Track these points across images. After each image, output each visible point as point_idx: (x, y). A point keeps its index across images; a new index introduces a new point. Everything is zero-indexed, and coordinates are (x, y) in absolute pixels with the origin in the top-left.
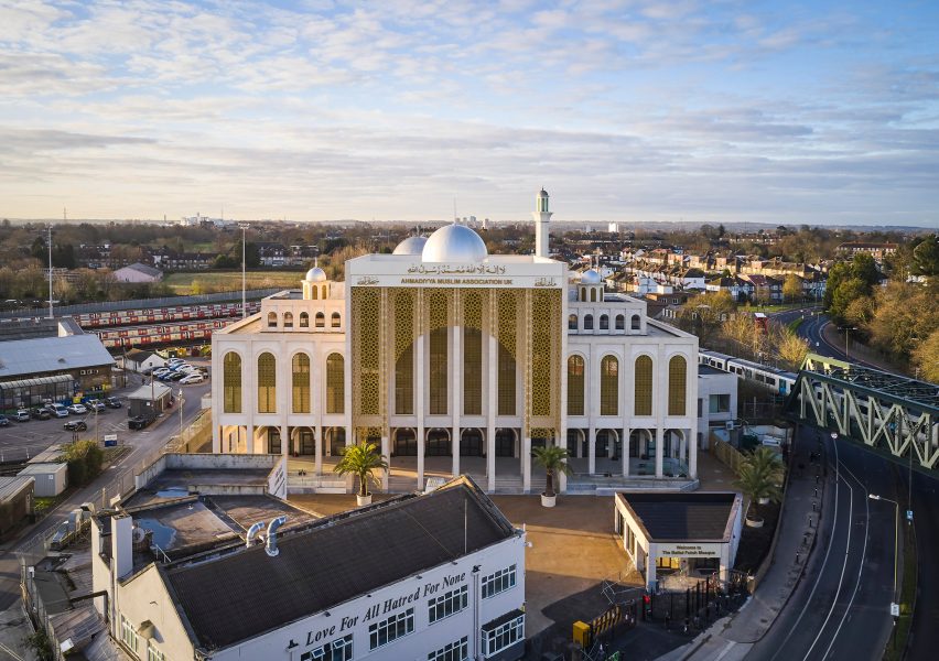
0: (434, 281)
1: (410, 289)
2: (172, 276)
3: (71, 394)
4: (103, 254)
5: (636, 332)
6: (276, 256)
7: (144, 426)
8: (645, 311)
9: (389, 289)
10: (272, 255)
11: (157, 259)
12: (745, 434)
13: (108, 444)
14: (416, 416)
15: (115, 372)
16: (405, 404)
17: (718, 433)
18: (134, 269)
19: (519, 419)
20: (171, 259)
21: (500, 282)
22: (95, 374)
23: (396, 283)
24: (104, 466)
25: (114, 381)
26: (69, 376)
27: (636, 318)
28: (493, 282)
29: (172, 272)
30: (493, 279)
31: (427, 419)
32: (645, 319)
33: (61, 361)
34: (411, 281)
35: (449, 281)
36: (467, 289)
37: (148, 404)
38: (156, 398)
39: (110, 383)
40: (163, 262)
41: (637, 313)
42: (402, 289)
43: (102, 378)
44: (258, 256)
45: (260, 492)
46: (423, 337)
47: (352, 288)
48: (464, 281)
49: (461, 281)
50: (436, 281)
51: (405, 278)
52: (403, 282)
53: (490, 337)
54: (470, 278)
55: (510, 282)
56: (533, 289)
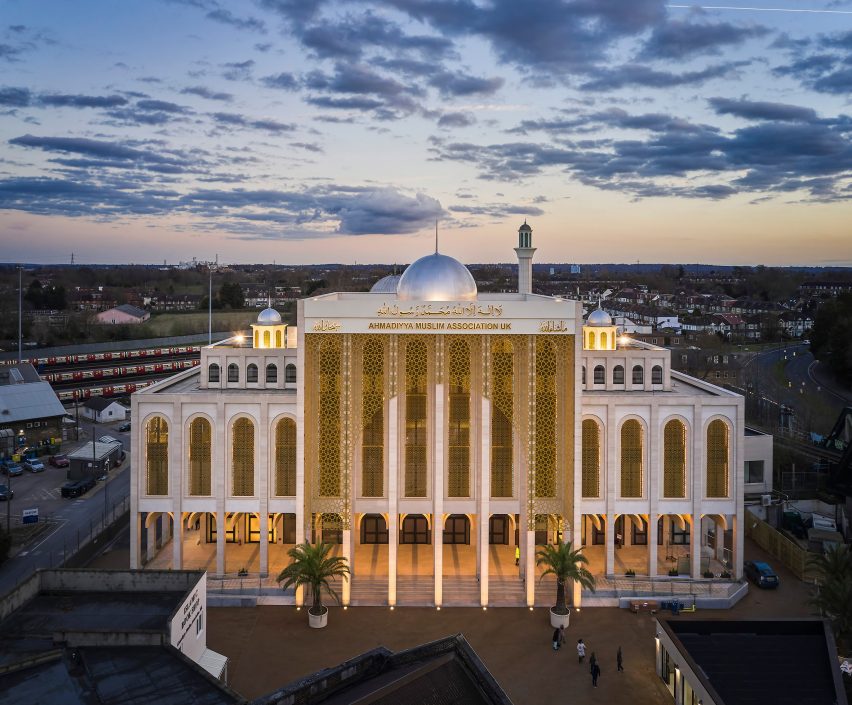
0: (411, 326)
1: (380, 335)
2: (159, 317)
3: (11, 450)
4: (94, 296)
5: (658, 387)
6: (260, 297)
7: (80, 492)
8: (668, 362)
9: (355, 336)
10: (256, 296)
11: (147, 301)
12: (785, 510)
13: (27, 520)
14: (388, 499)
15: (67, 424)
16: (373, 485)
17: (753, 510)
18: (120, 310)
19: (517, 503)
20: (159, 300)
21: (495, 327)
22: (43, 427)
23: (362, 328)
24: (14, 551)
25: (65, 433)
26: (9, 430)
27: (657, 369)
28: (487, 327)
29: (159, 313)
30: (487, 322)
31: (401, 503)
32: (668, 372)
33: (6, 412)
34: (381, 326)
35: (430, 326)
36: (454, 336)
37: (90, 465)
38: (98, 456)
39: (60, 436)
40: (152, 303)
41: (659, 363)
42: (370, 335)
43: (51, 431)
44: (242, 297)
45: (156, 641)
46: (396, 398)
47: (306, 335)
48: (449, 326)
49: (446, 326)
50: (414, 325)
51: (373, 322)
52: (371, 326)
53: (483, 398)
54: (457, 322)
55: (508, 326)
56: (538, 336)
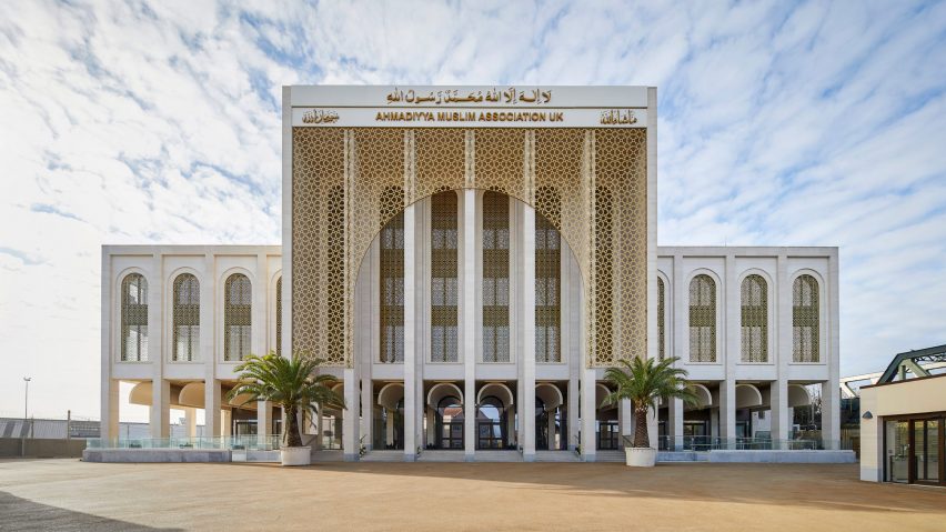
0: (431, 118)
1: (391, 129)
9: (358, 130)
21: (542, 118)
23: (367, 120)
28: (531, 117)
30: (532, 112)
34: (392, 117)
35: (457, 117)
36: (488, 130)
42: (378, 130)
46: (413, 206)
47: (295, 129)
48: (482, 118)
49: (478, 116)
50: (436, 117)
51: (382, 111)
52: (379, 117)
53: (527, 207)
54: (492, 111)
55: (560, 118)
56: (598, 130)
